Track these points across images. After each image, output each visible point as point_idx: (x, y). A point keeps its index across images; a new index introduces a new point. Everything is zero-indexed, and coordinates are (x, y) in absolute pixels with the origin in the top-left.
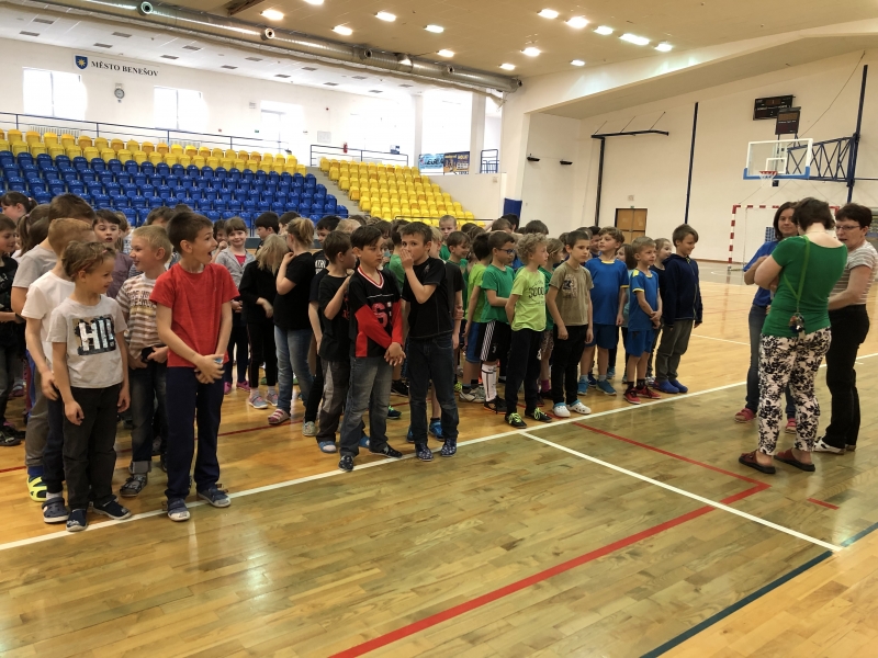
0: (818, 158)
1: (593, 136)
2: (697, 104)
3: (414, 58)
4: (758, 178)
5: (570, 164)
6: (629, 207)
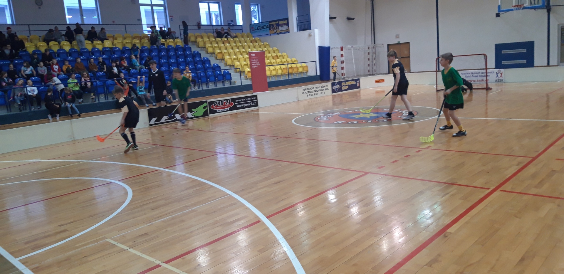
4: (512, 10)
5: (353, 19)
6: (396, 42)
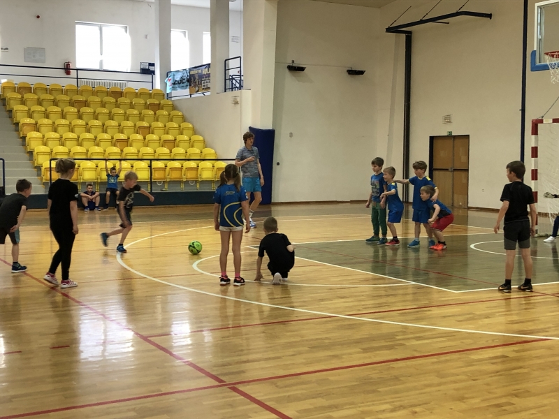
1: (389, 30)
4: (545, 68)
5: (362, 73)
6: (445, 134)
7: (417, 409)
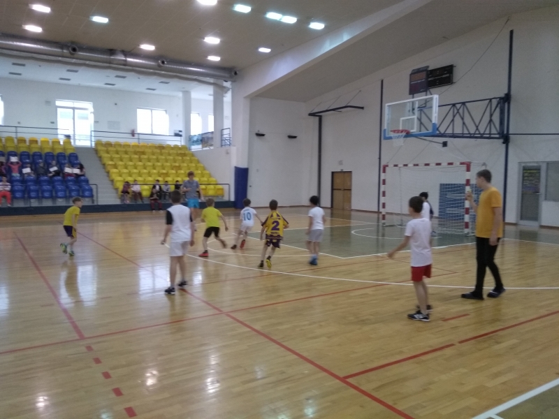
0: (461, 111)
1: (310, 115)
2: (382, 81)
3: (126, 54)
5: (295, 137)
6: (339, 170)
7: (322, 324)
